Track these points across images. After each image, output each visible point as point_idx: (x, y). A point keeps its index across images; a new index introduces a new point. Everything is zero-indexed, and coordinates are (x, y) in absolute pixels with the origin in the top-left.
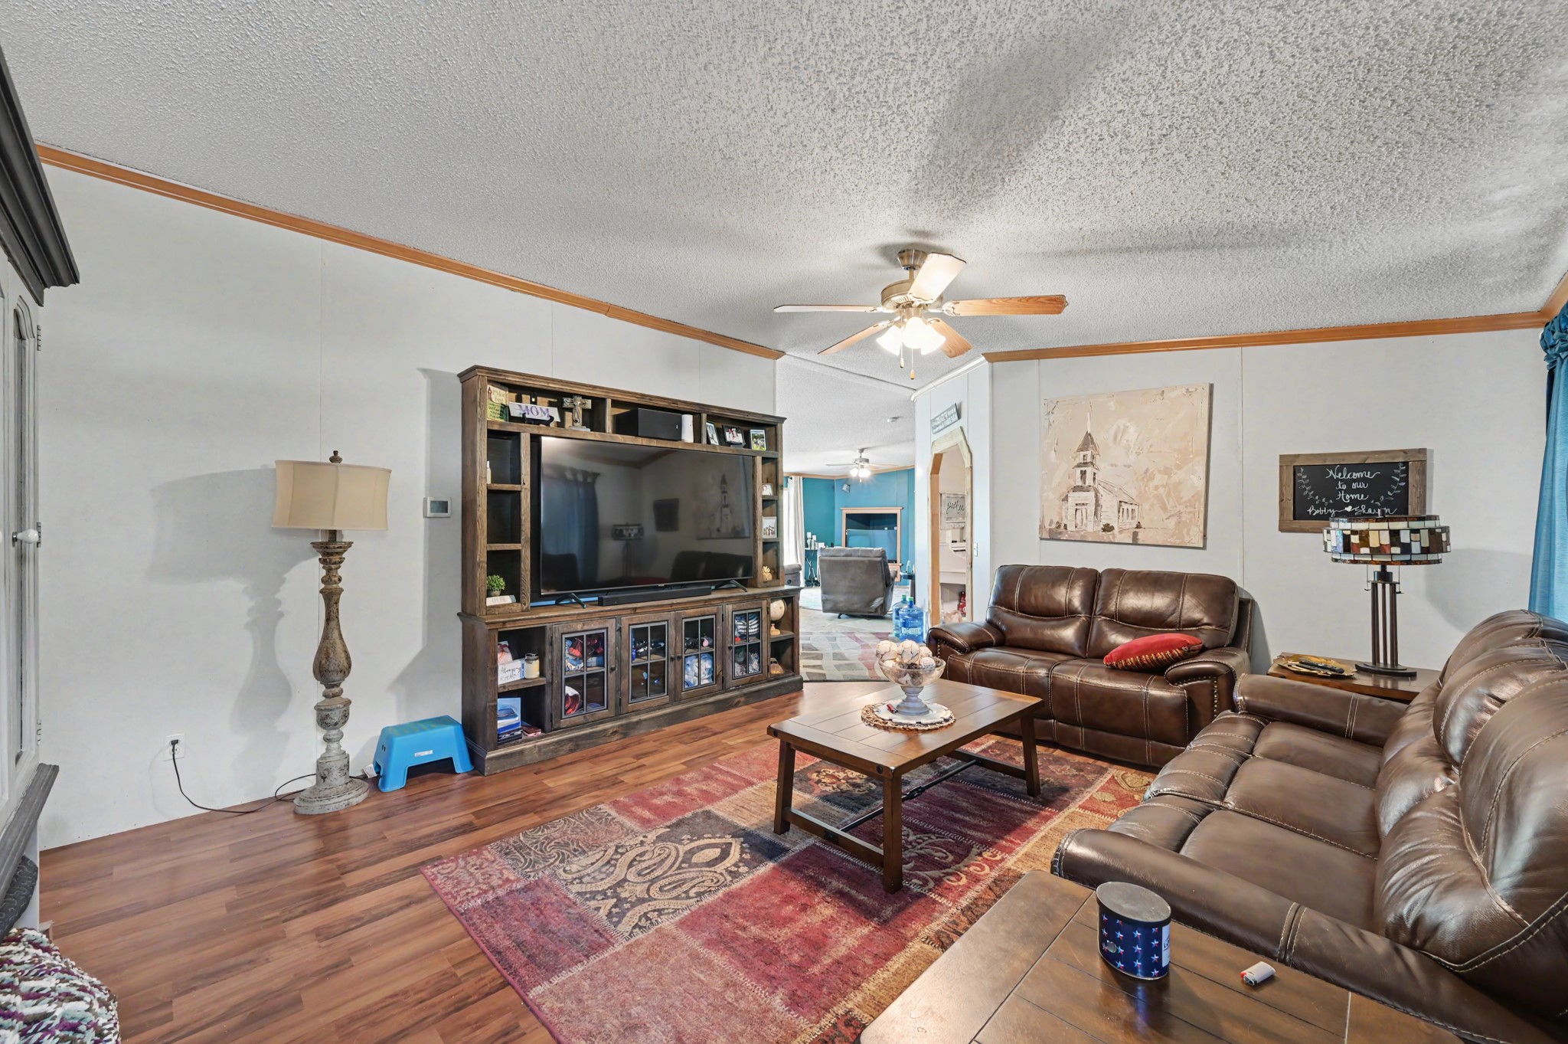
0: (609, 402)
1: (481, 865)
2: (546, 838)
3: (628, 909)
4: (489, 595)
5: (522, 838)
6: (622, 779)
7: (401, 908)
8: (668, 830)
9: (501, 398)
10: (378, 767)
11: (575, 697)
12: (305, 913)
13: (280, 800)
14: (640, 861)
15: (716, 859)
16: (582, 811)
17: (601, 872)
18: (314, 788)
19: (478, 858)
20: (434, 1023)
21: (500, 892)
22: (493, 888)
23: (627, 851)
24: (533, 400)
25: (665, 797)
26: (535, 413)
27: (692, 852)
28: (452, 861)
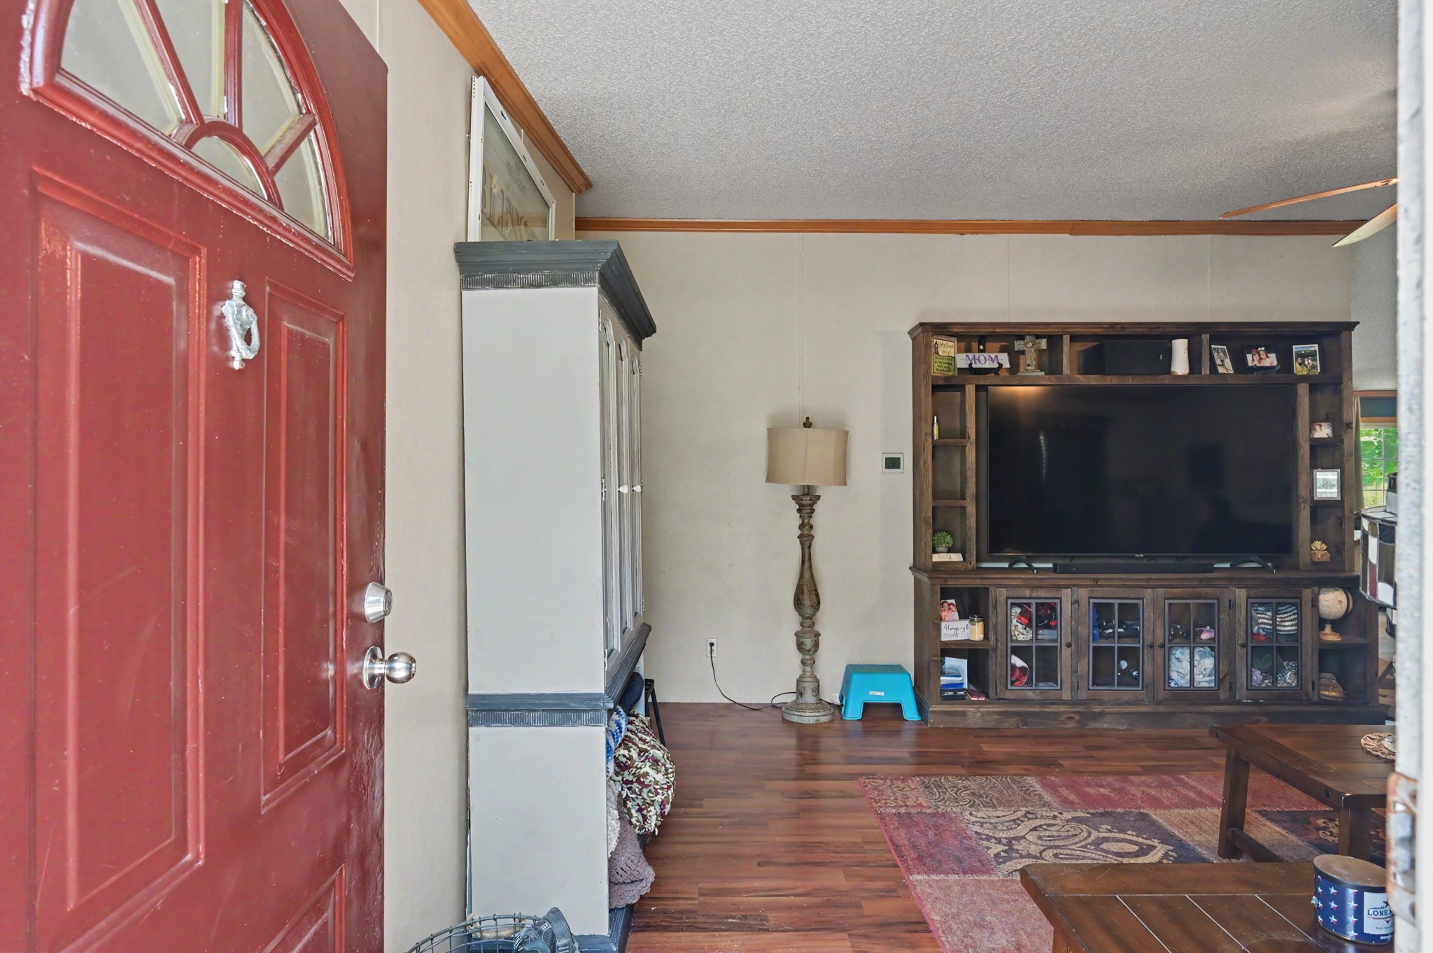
0: (1066, 338)
1: (903, 789)
2: (963, 787)
3: (1016, 858)
4: (934, 551)
5: (943, 781)
6: (1061, 762)
7: (839, 797)
8: (1089, 816)
9: (948, 350)
10: (841, 698)
11: (1022, 669)
12: (777, 779)
13: (774, 706)
14: (1046, 830)
15: (1129, 853)
16: (1007, 775)
17: (1003, 826)
18: (795, 701)
19: (902, 783)
20: (842, 866)
21: (913, 811)
22: (906, 805)
23: (1037, 818)
24: (982, 347)
25: (1102, 790)
26: (983, 362)
27: (1106, 840)
28: (882, 779)
